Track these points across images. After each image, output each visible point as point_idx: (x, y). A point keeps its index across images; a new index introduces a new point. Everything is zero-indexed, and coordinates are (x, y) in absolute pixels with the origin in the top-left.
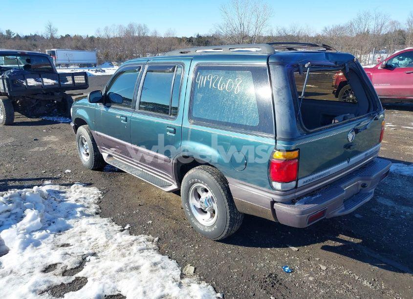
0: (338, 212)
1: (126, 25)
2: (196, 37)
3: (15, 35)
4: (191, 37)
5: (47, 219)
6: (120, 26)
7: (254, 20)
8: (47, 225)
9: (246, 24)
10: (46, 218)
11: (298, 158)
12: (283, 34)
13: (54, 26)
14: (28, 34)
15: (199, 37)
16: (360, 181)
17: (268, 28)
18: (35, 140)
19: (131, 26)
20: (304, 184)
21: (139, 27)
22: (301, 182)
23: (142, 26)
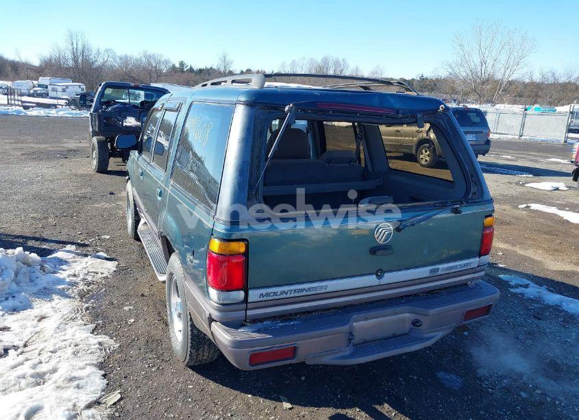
0: (331, 357)
1: (319, 59)
2: (418, 79)
3: (189, 67)
4: (413, 80)
5: (8, 291)
6: (312, 59)
7: (503, 57)
8: (4, 299)
9: (490, 62)
10: (9, 289)
11: (246, 254)
12: (551, 80)
13: (229, 58)
14: (203, 67)
15: (423, 80)
16: (407, 315)
17: (524, 70)
18: (110, 194)
19: (326, 61)
20: (261, 299)
21: (337, 63)
22: (254, 295)
23: (341, 60)
